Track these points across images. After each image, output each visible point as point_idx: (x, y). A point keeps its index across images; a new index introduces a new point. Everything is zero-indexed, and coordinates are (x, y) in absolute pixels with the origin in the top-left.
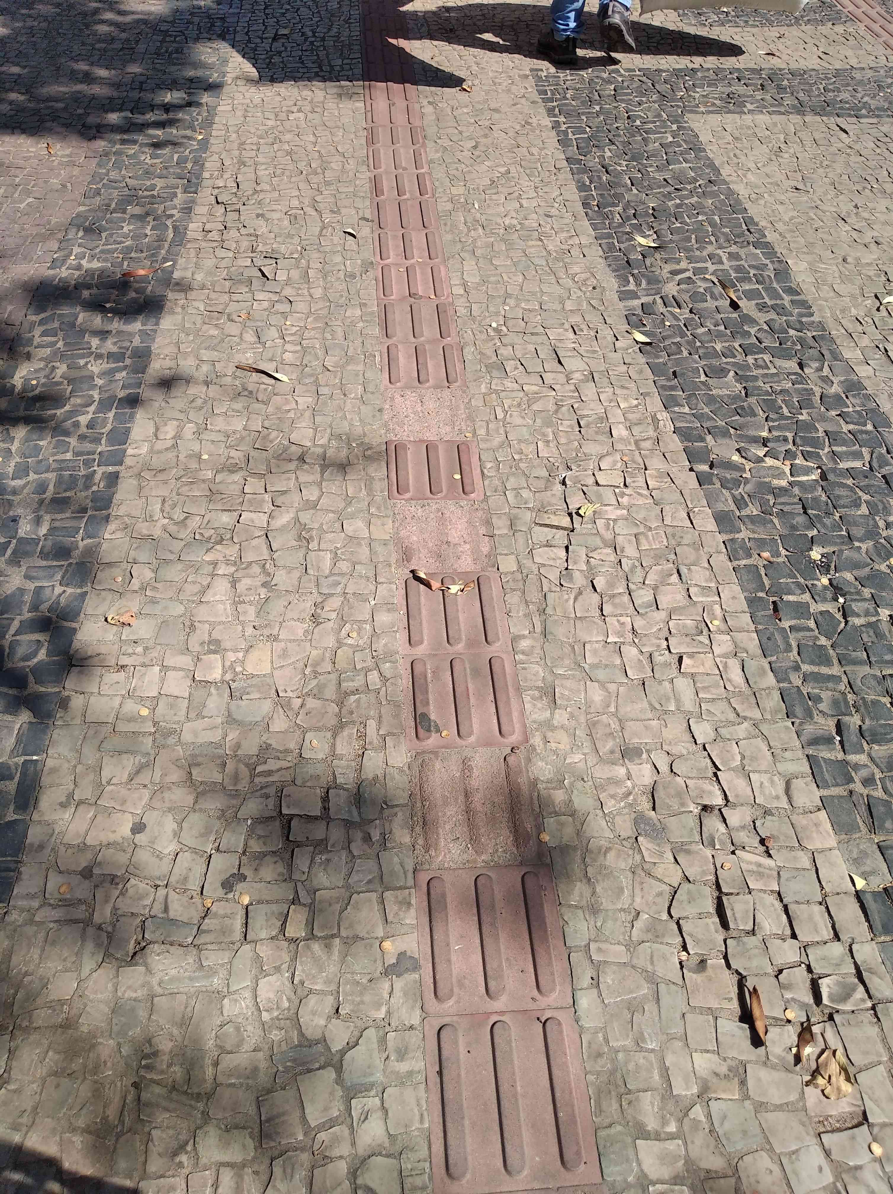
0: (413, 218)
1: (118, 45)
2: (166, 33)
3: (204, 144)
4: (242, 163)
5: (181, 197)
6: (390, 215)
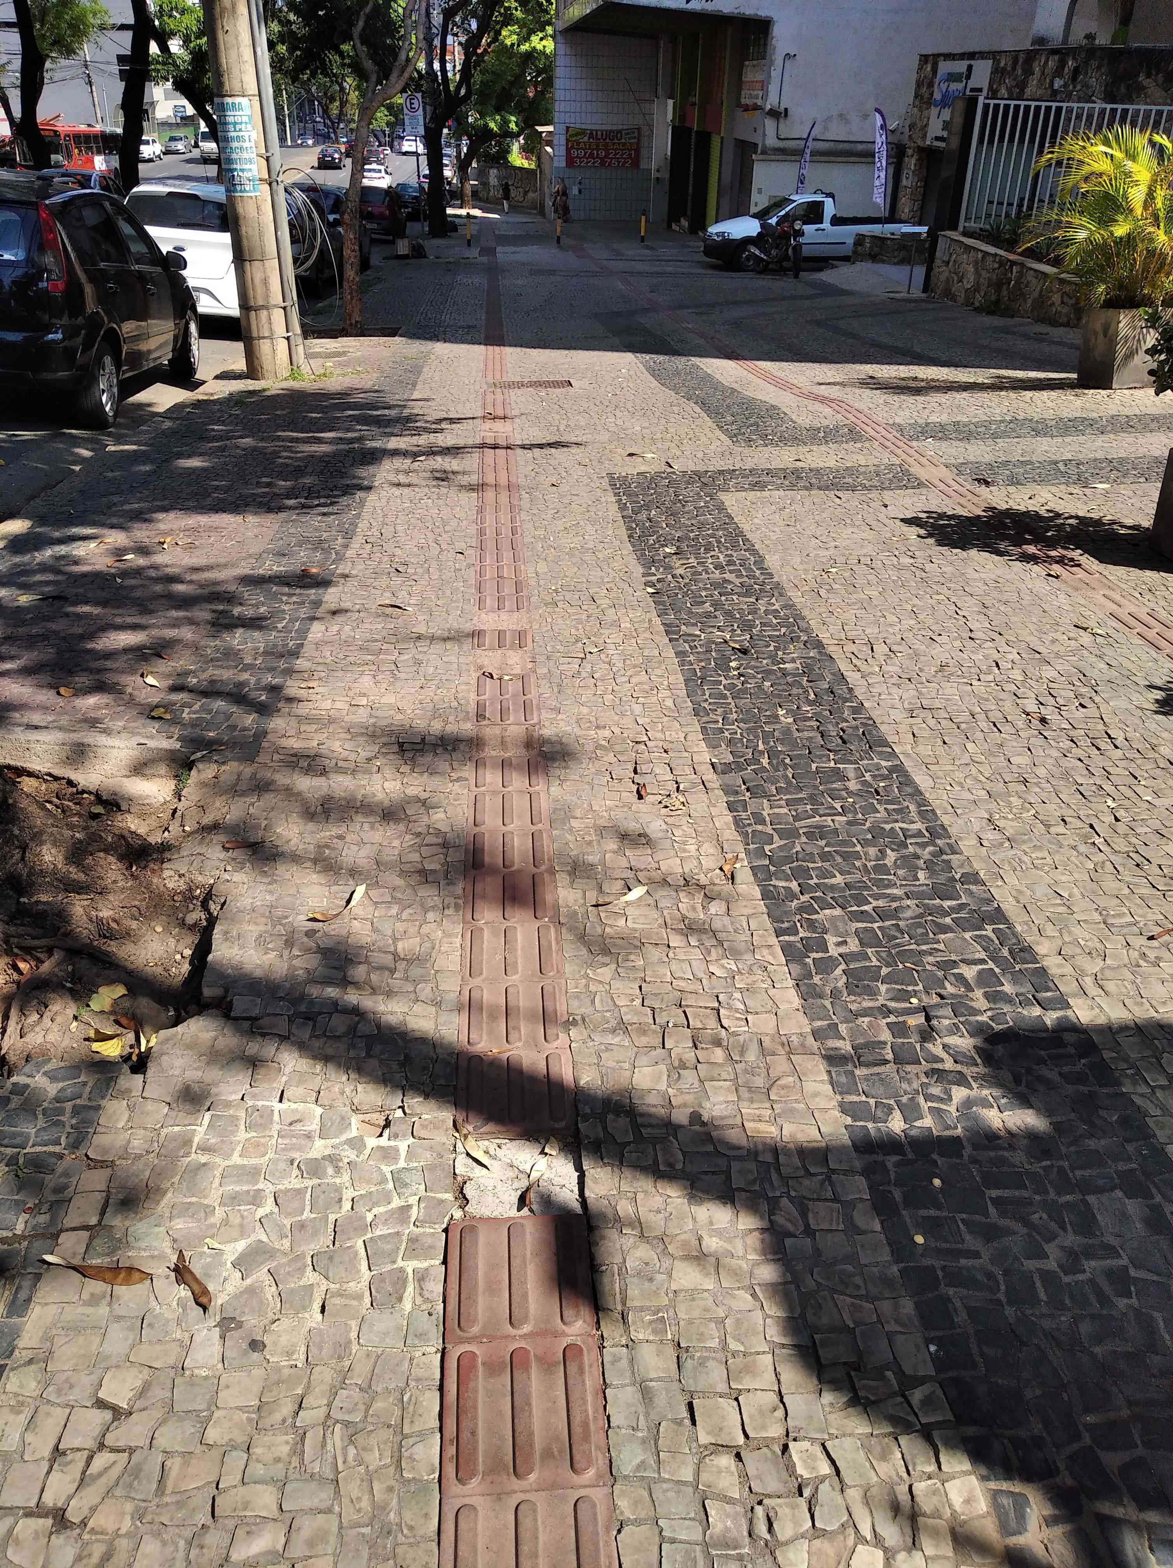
0: (505, 544)
1: (291, 468)
2: (328, 462)
3: (358, 516)
4: (385, 524)
5: (340, 541)
6: (490, 545)
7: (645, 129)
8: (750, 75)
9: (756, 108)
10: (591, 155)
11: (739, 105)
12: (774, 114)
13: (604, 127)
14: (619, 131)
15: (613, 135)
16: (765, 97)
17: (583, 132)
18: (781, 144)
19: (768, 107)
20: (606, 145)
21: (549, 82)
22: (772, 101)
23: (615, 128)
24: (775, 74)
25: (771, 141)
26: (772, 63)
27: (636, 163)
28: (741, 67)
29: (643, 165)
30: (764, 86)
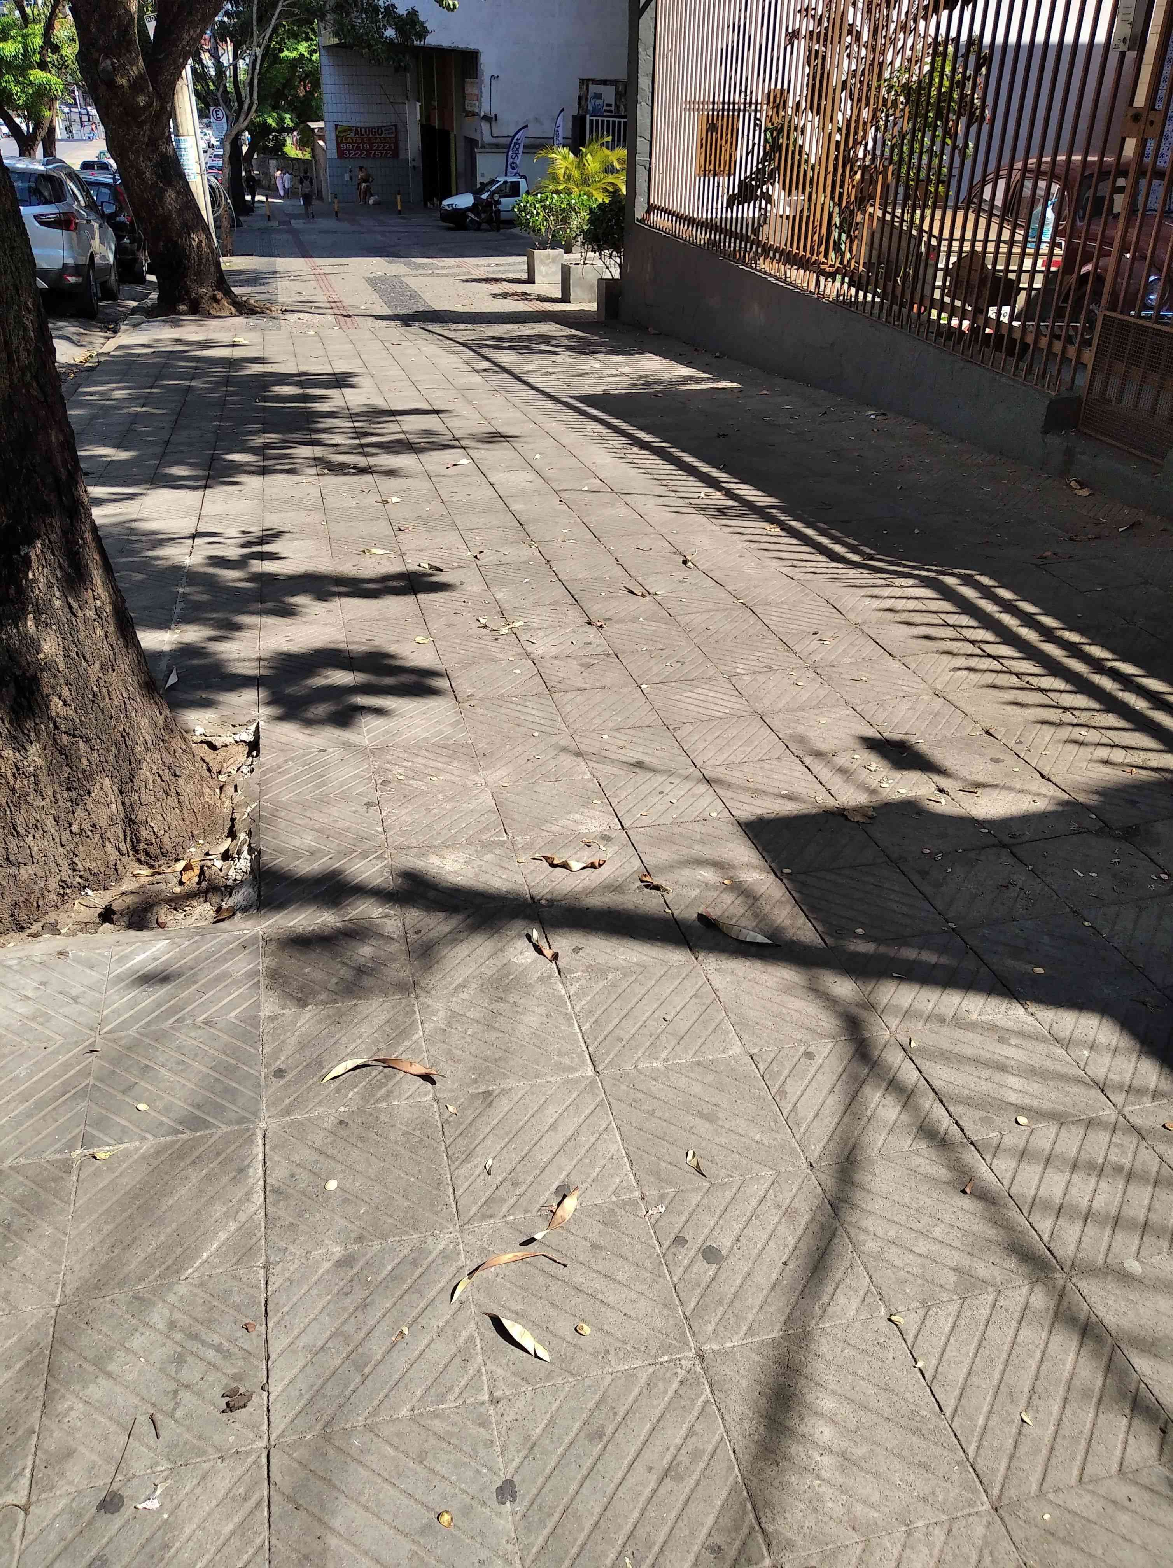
7: (400, 126)
8: (470, 90)
9: (474, 114)
10: (358, 148)
11: (464, 110)
12: (487, 119)
13: (367, 125)
14: (379, 128)
15: (375, 131)
16: (480, 107)
17: (350, 129)
18: (495, 141)
19: (482, 114)
20: (369, 139)
21: (317, 84)
22: (484, 110)
23: (376, 125)
24: (485, 90)
25: (487, 139)
26: (482, 82)
27: (396, 155)
28: (464, 82)
29: (402, 156)
30: (479, 97)
